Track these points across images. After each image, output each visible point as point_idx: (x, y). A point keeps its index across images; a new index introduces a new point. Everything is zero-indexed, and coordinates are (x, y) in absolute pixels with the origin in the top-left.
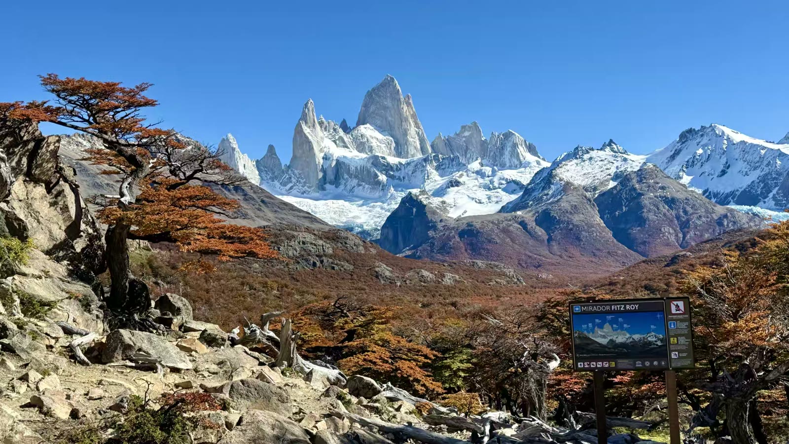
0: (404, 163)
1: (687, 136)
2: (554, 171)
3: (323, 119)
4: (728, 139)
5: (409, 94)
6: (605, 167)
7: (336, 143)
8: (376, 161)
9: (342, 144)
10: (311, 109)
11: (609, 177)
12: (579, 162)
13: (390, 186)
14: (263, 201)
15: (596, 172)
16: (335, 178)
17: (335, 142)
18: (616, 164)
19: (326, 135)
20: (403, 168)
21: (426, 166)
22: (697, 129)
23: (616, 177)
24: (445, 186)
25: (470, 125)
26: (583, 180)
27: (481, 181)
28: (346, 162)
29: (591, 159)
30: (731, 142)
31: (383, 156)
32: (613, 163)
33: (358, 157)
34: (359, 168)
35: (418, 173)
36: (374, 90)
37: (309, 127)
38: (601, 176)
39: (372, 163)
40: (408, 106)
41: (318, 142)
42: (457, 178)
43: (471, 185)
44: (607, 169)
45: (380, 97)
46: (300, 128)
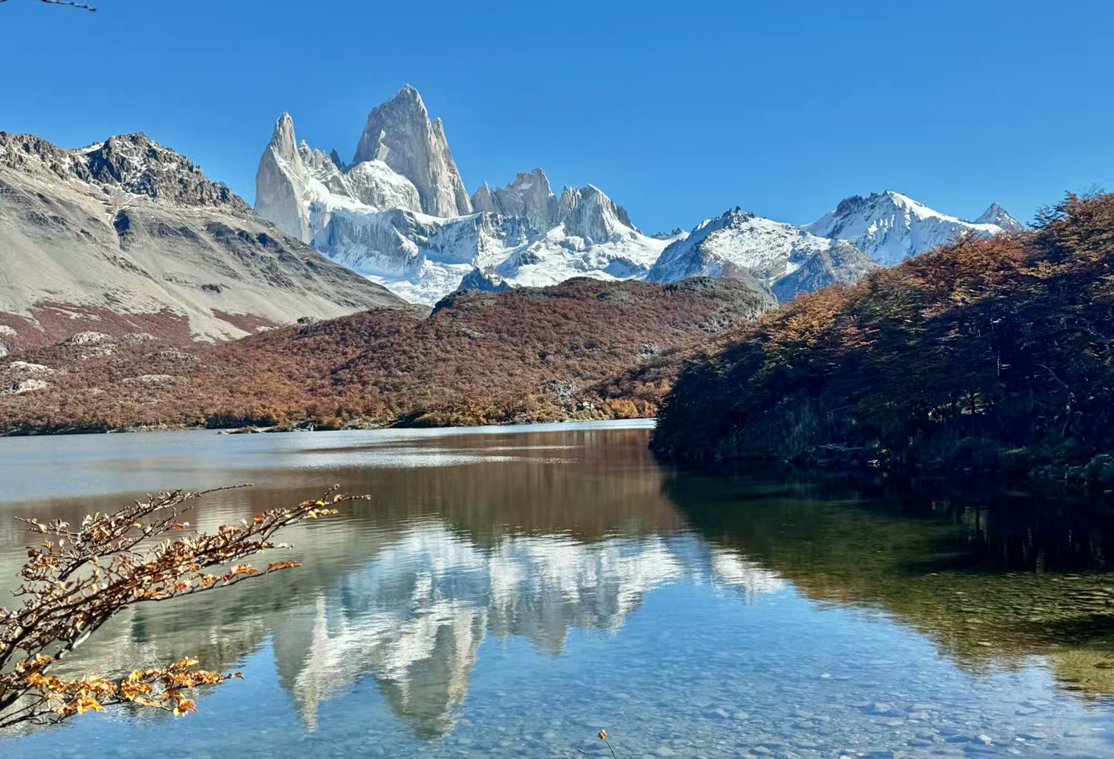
0: (441, 225)
1: (849, 207)
2: (702, 245)
3: (307, 147)
4: (912, 213)
5: (439, 119)
6: (775, 243)
7: (328, 187)
8: (397, 218)
9: (337, 189)
10: (288, 129)
11: (784, 257)
12: (735, 234)
13: (422, 259)
14: (310, 264)
15: (763, 249)
16: (329, 241)
17: (326, 184)
18: (790, 239)
19: (313, 173)
20: (440, 233)
21: (478, 231)
22: (864, 198)
23: (795, 257)
24: (512, 262)
25: (531, 173)
26: (747, 261)
27: (569, 257)
28: (348, 217)
29: (751, 229)
30: (915, 217)
31: (409, 211)
32: (785, 237)
33: (366, 210)
34: (369, 227)
35: (466, 242)
36: (383, 107)
37: (285, 158)
38: (772, 255)
39: (393, 222)
40: (437, 138)
41: (300, 183)
42: (533, 251)
43: (554, 263)
44: (779, 246)
45: (393, 118)
46: (270, 159)
